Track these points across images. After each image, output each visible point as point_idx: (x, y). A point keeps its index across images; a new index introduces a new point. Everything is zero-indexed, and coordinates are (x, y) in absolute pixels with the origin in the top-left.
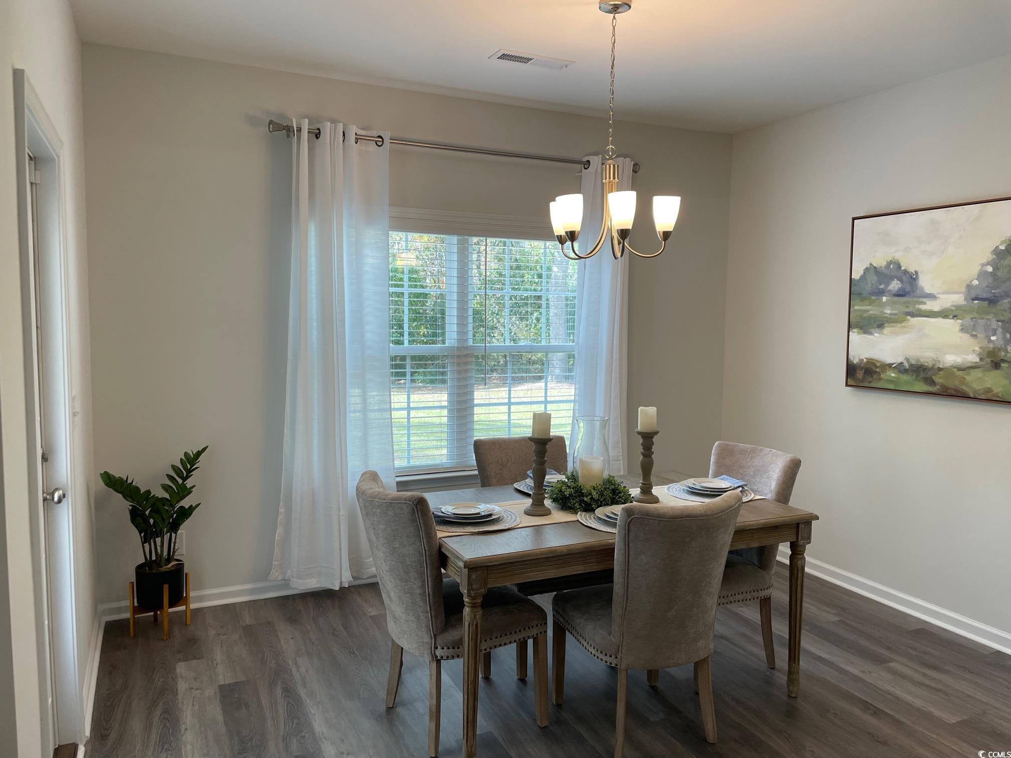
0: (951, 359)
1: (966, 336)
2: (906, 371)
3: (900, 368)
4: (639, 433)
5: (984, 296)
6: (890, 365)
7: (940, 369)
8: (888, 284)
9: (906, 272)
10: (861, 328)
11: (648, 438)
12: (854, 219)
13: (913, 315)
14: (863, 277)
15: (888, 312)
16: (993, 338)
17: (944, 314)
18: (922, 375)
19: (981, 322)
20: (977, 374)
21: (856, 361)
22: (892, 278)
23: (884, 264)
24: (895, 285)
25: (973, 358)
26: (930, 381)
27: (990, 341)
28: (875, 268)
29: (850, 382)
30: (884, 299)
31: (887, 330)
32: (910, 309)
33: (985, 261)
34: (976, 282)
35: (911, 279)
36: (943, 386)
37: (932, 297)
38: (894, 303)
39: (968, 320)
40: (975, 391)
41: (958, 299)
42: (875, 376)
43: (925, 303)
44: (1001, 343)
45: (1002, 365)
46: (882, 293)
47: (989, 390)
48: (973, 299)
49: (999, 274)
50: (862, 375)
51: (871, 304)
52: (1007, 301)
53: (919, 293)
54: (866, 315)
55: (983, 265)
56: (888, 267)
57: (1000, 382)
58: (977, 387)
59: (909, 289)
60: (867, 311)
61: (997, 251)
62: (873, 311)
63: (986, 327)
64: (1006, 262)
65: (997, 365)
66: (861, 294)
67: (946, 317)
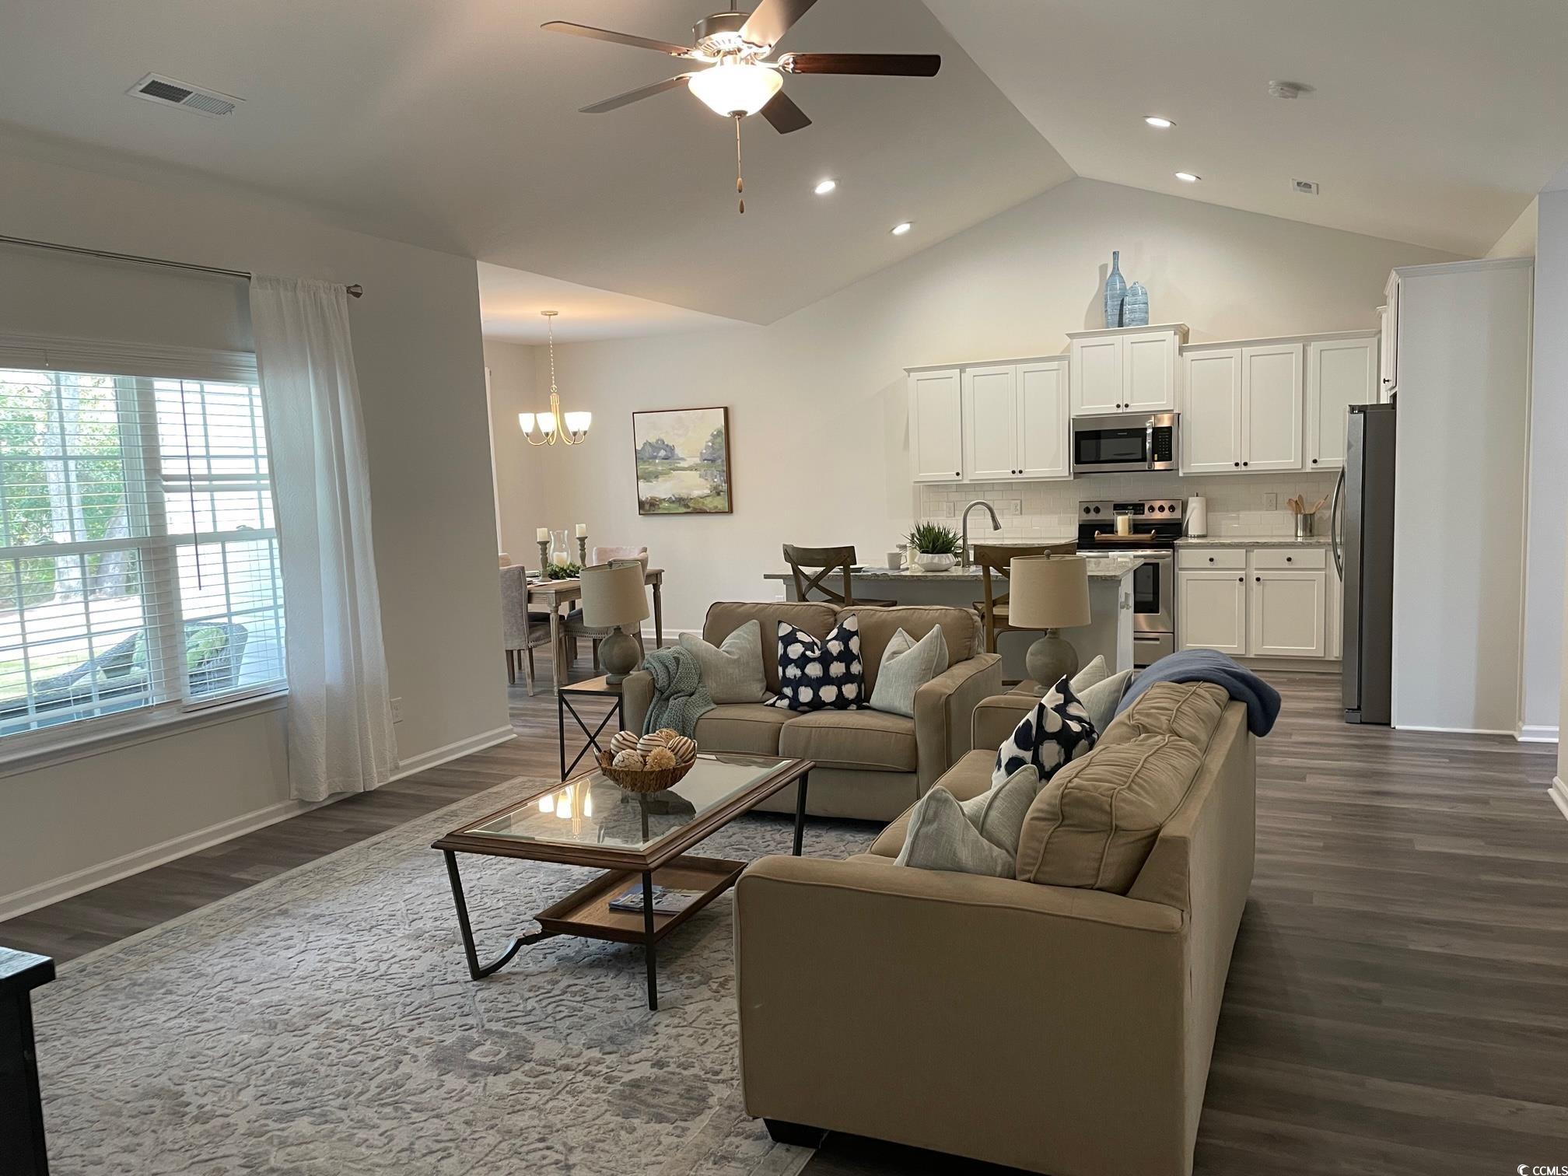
0: (696, 493)
1: (702, 479)
2: (673, 502)
3: (670, 501)
4: (578, 538)
5: (709, 458)
6: (664, 499)
7: (691, 499)
8: (658, 453)
9: (667, 445)
10: (645, 479)
12: (633, 413)
13: (674, 470)
14: (643, 448)
15: (660, 468)
16: (716, 480)
17: (690, 469)
18: (683, 503)
19: (709, 472)
20: (709, 499)
21: (643, 499)
22: (660, 449)
23: (655, 441)
24: (662, 453)
25: (707, 491)
26: (687, 506)
27: (714, 482)
28: (650, 443)
29: (642, 512)
30: (657, 461)
31: (660, 479)
32: (672, 467)
33: (707, 440)
34: (704, 451)
35: (672, 449)
36: (694, 508)
37: (683, 459)
38: (663, 463)
39: (702, 471)
40: (710, 508)
41: (697, 460)
42: (656, 507)
43: (680, 463)
44: (719, 482)
45: (721, 493)
46: (655, 457)
47: (715, 508)
48: (705, 460)
49: (715, 446)
50: (648, 507)
51: (649, 465)
52: (720, 460)
53: (675, 457)
54: (647, 471)
55: (707, 442)
56: (657, 442)
57: (721, 503)
58: (710, 506)
59: (670, 455)
60: (647, 469)
61: (712, 435)
62: (651, 468)
63: (712, 474)
64: (719, 440)
65: (718, 494)
66: (642, 459)
67: (692, 470)
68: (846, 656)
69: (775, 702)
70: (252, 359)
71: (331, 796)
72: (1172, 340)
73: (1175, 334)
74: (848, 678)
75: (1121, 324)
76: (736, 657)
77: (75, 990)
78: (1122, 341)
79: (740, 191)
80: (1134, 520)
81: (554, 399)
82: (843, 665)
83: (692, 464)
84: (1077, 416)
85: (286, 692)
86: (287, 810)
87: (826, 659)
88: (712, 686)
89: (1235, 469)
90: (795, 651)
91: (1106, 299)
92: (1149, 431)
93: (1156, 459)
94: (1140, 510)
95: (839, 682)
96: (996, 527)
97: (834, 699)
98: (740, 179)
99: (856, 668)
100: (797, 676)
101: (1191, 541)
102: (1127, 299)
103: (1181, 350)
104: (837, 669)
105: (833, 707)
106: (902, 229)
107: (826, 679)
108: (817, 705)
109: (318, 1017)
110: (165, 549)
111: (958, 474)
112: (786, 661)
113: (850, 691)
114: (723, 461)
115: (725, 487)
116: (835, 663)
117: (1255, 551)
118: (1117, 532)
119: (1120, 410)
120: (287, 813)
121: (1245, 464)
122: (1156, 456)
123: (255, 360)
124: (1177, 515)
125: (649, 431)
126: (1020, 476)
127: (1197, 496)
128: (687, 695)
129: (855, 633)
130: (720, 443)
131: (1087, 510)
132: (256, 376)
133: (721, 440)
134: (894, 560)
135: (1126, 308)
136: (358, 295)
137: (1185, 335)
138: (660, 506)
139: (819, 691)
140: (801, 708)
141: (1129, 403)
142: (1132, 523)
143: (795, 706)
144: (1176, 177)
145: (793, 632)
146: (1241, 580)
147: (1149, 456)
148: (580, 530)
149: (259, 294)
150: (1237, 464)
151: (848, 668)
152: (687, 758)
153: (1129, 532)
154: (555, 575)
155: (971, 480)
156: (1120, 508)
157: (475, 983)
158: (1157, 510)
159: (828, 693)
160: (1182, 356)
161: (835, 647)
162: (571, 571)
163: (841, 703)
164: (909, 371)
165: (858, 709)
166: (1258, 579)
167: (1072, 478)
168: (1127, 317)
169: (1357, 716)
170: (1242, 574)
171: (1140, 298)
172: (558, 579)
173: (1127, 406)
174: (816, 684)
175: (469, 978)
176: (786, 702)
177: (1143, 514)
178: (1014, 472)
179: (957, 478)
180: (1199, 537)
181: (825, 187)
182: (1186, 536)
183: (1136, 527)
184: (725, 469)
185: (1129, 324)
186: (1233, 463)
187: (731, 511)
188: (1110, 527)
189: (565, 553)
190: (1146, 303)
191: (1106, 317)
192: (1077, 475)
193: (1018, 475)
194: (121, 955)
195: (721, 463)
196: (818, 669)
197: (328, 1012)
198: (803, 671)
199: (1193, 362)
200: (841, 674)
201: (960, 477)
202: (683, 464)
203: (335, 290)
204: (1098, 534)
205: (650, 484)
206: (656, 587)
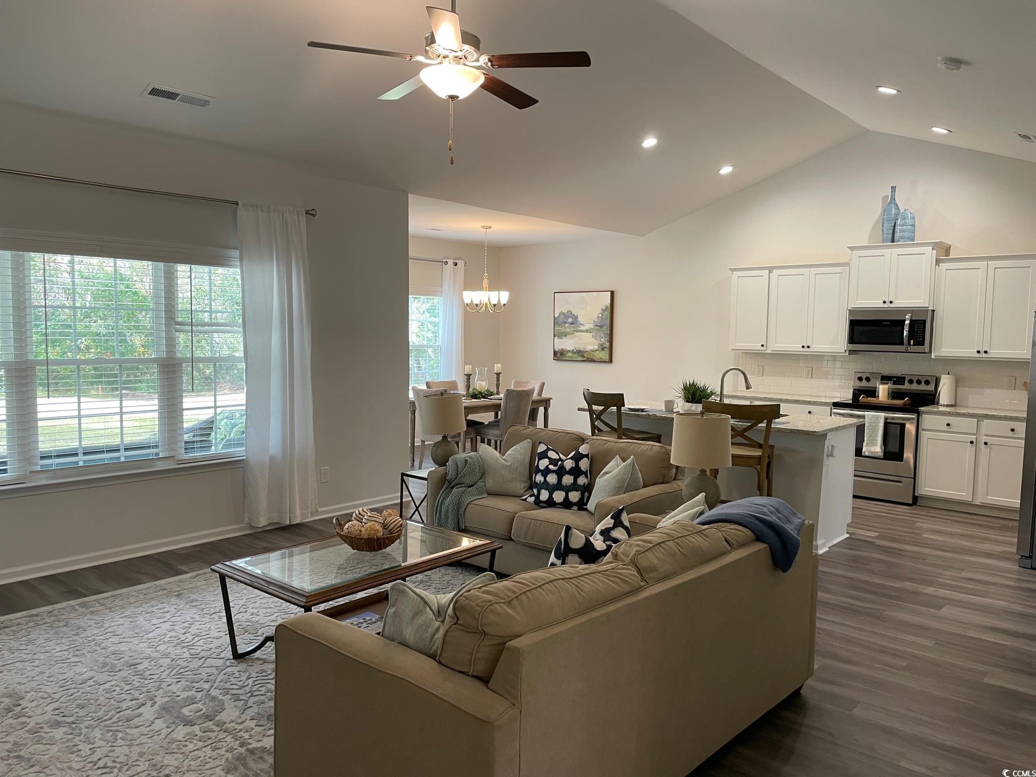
0: (589, 348)
2: (575, 353)
3: (573, 352)
4: (495, 373)
5: (599, 325)
6: (569, 351)
7: (586, 352)
8: (568, 320)
9: (574, 315)
10: (558, 336)
11: (498, 374)
12: (555, 293)
13: (577, 332)
14: (559, 316)
15: (568, 330)
16: (603, 340)
17: (587, 331)
18: (580, 354)
19: (599, 334)
20: (597, 352)
21: (557, 350)
22: (569, 317)
23: (566, 312)
24: (570, 320)
25: (596, 347)
26: (583, 356)
27: (601, 341)
28: (563, 313)
29: (555, 358)
30: (567, 325)
31: (568, 337)
32: (576, 329)
33: (599, 312)
34: (596, 320)
35: (576, 318)
36: (587, 358)
37: (583, 325)
38: (570, 327)
39: (594, 334)
40: (597, 359)
41: (591, 326)
42: (564, 356)
43: (580, 327)
44: (604, 342)
45: (605, 349)
46: (566, 323)
47: (601, 358)
48: (596, 326)
49: (603, 317)
50: (559, 355)
51: (561, 327)
52: (606, 327)
53: (578, 323)
54: (560, 331)
55: (598, 314)
56: (567, 313)
57: (604, 355)
58: (598, 357)
59: (575, 322)
60: (561, 330)
61: (602, 309)
62: (563, 330)
63: (600, 336)
64: (606, 313)
65: (603, 349)
66: (558, 323)
67: (587, 332)
68: (576, 472)
69: (527, 498)
70: (236, 253)
71: (269, 525)
72: (930, 254)
73: (933, 249)
74: (574, 487)
75: (893, 241)
76: (509, 464)
77: (35, 623)
78: (891, 253)
79: (450, 150)
80: (892, 389)
81: (485, 283)
82: (572, 477)
83: (588, 328)
84: (853, 308)
85: (244, 458)
86: (241, 529)
87: (561, 472)
88: (490, 482)
89: (977, 355)
90: (543, 464)
91: (883, 221)
92: (907, 322)
93: (912, 343)
94: (902, 382)
95: (567, 490)
96: (748, 387)
97: (562, 501)
98: (450, 141)
99: (582, 480)
100: (542, 482)
101: (942, 409)
102: (899, 222)
103: (938, 262)
104: (568, 480)
105: (561, 507)
106: (726, 170)
107: (559, 486)
108: (550, 503)
109: (131, 666)
110: (174, 366)
111: (762, 346)
112: (538, 470)
113: (574, 496)
114: (608, 327)
115: (607, 344)
116: (567, 475)
117: (985, 420)
118: (878, 397)
119: (886, 305)
120: (240, 531)
121: (986, 352)
122: (912, 341)
123: (238, 254)
124: (931, 387)
125: (564, 304)
126: (808, 350)
127: (948, 374)
128: (467, 487)
129: (587, 456)
130: (607, 315)
131: (860, 379)
132: (238, 264)
133: (608, 313)
134: (669, 404)
135: (898, 228)
136: (313, 215)
137: (948, 250)
138: (567, 355)
139: (553, 494)
140: (541, 504)
141: (893, 300)
142: (890, 390)
143: (538, 503)
144: (933, 131)
145: (546, 451)
146: (972, 442)
147: (905, 341)
148: (497, 367)
149: (243, 215)
150: (978, 352)
151: (575, 480)
152: (395, 532)
153: (888, 398)
154: (474, 396)
155: (772, 351)
156: (885, 379)
157: (233, 661)
158: (915, 384)
159: (559, 496)
160: (939, 266)
161: (569, 464)
162: (485, 394)
163: (567, 504)
164: (732, 270)
165: (578, 510)
166: (986, 443)
167: (848, 354)
168: (897, 235)
169: (1028, 562)
170: (973, 438)
171: (909, 221)
172: (477, 398)
173: (891, 302)
174: (552, 489)
175: (232, 657)
176: (533, 499)
177: (904, 384)
178: (803, 347)
179: (762, 348)
180: (948, 406)
181: (650, 142)
182: (938, 404)
183: (894, 395)
184: (608, 332)
185: (897, 242)
186: (976, 351)
187: (611, 361)
188: (873, 393)
189: (485, 382)
190: (914, 225)
191: (883, 234)
192: (851, 352)
193: (806, 349)
194: (77, 607)
195: (606, 329)
196: (555, 479)
197: (139, 664)
198: (545, 478)
199: (947, 271)
200: (570, 484)
201: (764, 348)
202: (582, 328)
203: (297, 212)
204: (863, 397)
205: (561, 340)
206: (546, 410)
